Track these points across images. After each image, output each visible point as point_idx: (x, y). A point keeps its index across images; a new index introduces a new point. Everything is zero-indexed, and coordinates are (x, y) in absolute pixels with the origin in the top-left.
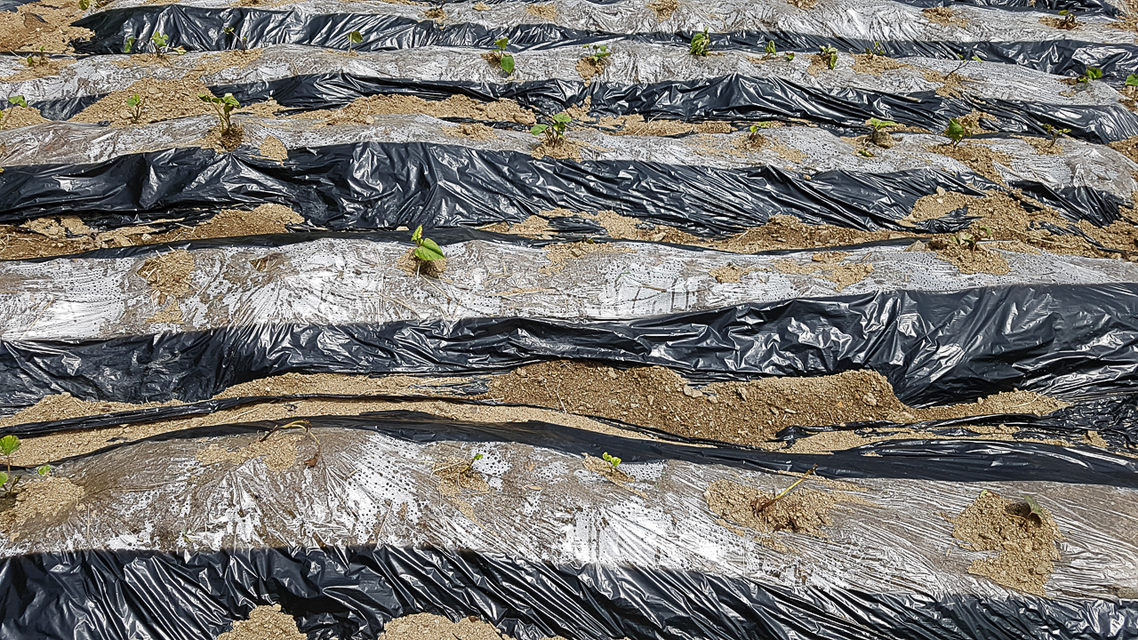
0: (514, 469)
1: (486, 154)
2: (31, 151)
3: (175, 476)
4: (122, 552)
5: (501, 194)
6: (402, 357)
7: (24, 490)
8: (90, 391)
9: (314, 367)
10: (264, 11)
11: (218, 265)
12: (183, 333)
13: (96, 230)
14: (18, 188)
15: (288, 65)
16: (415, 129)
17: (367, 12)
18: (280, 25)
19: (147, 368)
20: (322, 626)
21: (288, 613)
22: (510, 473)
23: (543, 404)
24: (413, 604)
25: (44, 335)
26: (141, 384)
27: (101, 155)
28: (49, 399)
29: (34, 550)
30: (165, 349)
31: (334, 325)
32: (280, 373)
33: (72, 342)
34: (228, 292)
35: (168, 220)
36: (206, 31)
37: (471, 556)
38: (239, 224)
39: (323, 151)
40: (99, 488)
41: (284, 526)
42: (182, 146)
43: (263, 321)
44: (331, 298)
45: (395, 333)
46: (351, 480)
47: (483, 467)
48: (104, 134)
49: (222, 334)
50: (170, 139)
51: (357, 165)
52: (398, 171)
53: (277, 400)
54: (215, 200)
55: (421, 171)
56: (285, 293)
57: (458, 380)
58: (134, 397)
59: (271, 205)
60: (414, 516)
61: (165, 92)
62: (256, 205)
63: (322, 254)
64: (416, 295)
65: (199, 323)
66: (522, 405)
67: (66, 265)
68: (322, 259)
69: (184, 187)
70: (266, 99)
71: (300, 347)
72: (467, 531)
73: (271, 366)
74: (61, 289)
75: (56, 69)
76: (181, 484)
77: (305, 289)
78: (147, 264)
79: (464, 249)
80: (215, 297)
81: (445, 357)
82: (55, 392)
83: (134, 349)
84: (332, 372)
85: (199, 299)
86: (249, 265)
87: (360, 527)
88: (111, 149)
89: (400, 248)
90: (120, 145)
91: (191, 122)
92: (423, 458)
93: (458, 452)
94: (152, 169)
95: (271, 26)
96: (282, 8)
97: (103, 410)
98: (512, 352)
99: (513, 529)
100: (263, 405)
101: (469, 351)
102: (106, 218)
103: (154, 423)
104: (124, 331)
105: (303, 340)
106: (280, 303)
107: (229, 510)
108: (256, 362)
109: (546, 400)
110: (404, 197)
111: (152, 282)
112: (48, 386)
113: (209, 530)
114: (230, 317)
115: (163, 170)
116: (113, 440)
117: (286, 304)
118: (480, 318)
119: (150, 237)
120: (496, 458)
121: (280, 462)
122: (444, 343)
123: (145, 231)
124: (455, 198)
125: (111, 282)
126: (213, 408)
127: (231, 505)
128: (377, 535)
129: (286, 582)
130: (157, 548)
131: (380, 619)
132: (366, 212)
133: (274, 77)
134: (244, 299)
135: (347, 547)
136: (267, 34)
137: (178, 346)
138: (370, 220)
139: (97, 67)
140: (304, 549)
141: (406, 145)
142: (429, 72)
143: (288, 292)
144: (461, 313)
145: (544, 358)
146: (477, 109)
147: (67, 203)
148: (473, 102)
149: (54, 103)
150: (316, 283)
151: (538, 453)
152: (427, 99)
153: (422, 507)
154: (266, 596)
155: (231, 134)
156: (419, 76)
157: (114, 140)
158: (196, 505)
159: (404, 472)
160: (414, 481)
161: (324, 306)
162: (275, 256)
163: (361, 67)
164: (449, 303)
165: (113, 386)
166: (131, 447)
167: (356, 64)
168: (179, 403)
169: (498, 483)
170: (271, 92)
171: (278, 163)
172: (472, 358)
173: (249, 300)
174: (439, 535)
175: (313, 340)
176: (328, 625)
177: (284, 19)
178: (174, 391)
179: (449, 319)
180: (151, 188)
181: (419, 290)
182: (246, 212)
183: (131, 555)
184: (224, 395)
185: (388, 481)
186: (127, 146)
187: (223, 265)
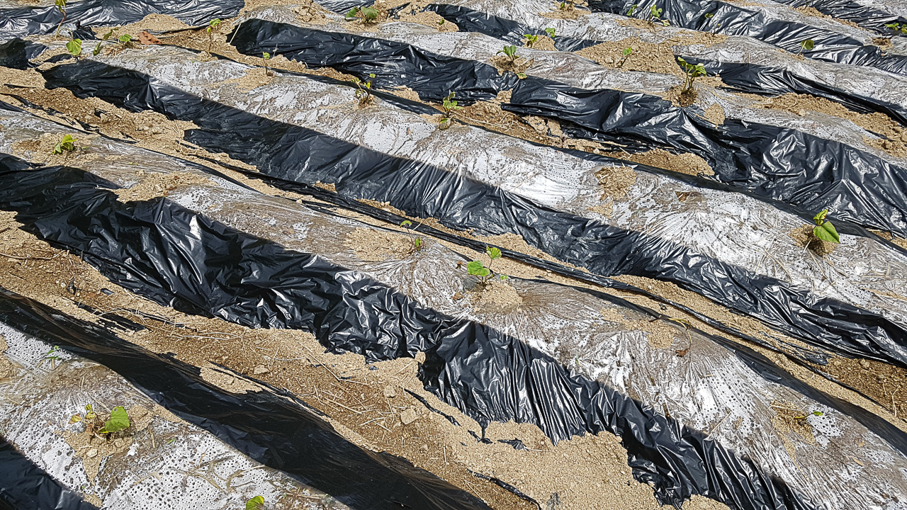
0: (844, 438)
1: (898, 170)
2: (547, 69)
3: (583, 318)
4: (535, 350)
5: (897, 208)
6: (763, 307)
7: (491, 284)
8: (535, 240)
9: (691, 286)
10: (736, 7)
11: (651, 187)
12: (608, 226)
13: (566, 136)
14: (531, 91)
15: (744, 53)
16: (838, 130)
17: (821, 27)
18: (744, 21)
19: (576, 240)
20: (645, 469)
21: (625, 447)
22: (839, 439)
23: (874, 398)
24: (718, 494)
25: (524, 194)
26: (568, 249)
27: (590, 85)
28: (509, 234)
29: (486, 323)
30: (592, 232)
31: (719, 261)
32: (663, 279)
33: (537, 205)
34: (651, 208)
35: (615, 144)
36: (686, 12)
37: (780, 485)
38: (664, 162)
39: (754, 126)
40: (532, 303)
41: (644, 387)
42: (648, 93)
43: (668, 238)
44: (725, 239)
45: (766, 285)
46: (705, 380)
47: (816, 423)
48: (598, 70)
49: (635, 236)
50: (641, 86)
51: (776, 144)
52: (810, 160)
53: (653, 298)
54: (655, 139)
55: (829, 168)
56: (692, 223)
57: (804, 345)
58: (559, 256)
59: (693, 155)
60: (745, 430)
61: (643, 51)
62: (682, 152)
63: (734, 204)
64: (796, 263)
65: (622, 223)
66: (855, 391)
67: (552, 153)
68: (732, 208)
69: (638, 124)
70: (714, 75)
71: (687, 267)
72: (784, 464)
73: (660, 272)
74: (544, 168)
75: (577, 15)
76: (586, 325)
77: (709, 226)
78: (603, 170)
79: (855, 242)
80: (640, 209)
81: (800, 322)
82: (514, 232)
83: (572, 224)
84: (702, 295)
85: (628, 206)
86: (674, 194)
87: (699, 416)
88: (598, 82)
89: (797, 221)
90: (605, 81)
91: (661, 78)
92: (766, 392)
93: (798, 402)
94: (622, 104)
95: (737, 20)
96: (751, 8)
97: (538, 256)
98: (865, 344)
99: (825, 484)
100: (643, 297)
101: (824, 326)
102: (576, 130)
103: (566, 277)
104: (571, 210)
105: (692, 263)
106: (685, 229)
107: (611, 357)
108: (651, 265)
109: (879, 397)
110: (805, 182)
111: (602, 183)
112: (511, 226)
113: (593, 363)
114: (645, 226)
115: (629, 107)
116: (539, 277)
117: (689, 232)
118: (846, 304)
119: (598, 152)
120: (830, 422)
121: (659, 342)
122: (803, 311)
123: (597, 146)
124: (851, 197)
125: (575, 174)
126: (609, 284)
127: (614, 354)
128: (711, 429)
129: (633, 425)
130: (556, 358)
131: (690, 490)
132: (767, 184)
133: (729, 60)
134: (661, 217)
135: (685, 426)
136: (732, 25)
137: (601, 233)
138: (768, 191)
139: (604, 20)
140: (653, 410)
141: (826, 142)
142: (862, 88)
143: (695, 223)
144: (831, 293)
145: (892, 361)
146: (894, 129)
147: (556, 111)
148: (892, 123)
149: (566, 39)
150: (719, 225)
151: (870, 436)
152: (851, 109)
153: (755, 427)
154: (614, 427)
155: (688, 94)
156: (852, 89)
157: (603, 77)
158: (591, 344)
159: (748, 395)
160: (754, 405)
161: (717, 243)
162: (696, 194)
163: (803, 70)
164: (823, 280)
165: (550, 242)
166: (560, 287)
167: (800, 66)
168: (586, 271)
169: (825, 443)
170: (721, 71)
171: (714, 126)
172: (824, 333)
173: (664, 219)
174: (760, 456)
175: (698, 265)
176: (650, 471)
177: (749, 17)
178: (586, 262)
179: (817, 293)
180: (615, 118)
181: (801, 259)
182: (673, 155)
183: (540, 355)
184: (617, 278)
185: (733, 395)
186: (611, 83)
187: (655, 188)
